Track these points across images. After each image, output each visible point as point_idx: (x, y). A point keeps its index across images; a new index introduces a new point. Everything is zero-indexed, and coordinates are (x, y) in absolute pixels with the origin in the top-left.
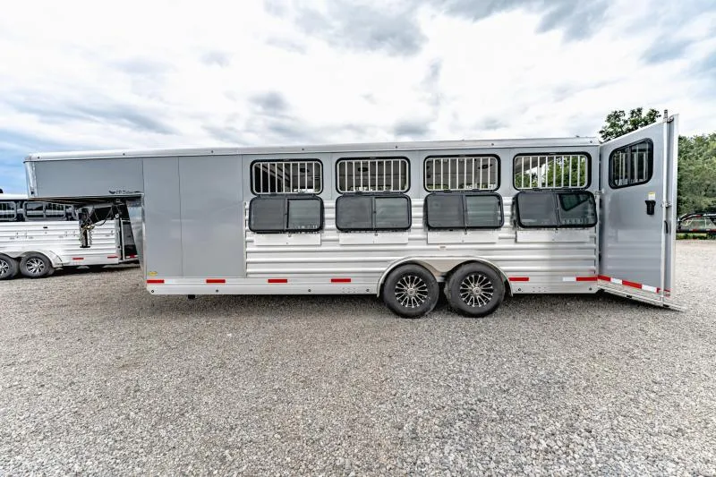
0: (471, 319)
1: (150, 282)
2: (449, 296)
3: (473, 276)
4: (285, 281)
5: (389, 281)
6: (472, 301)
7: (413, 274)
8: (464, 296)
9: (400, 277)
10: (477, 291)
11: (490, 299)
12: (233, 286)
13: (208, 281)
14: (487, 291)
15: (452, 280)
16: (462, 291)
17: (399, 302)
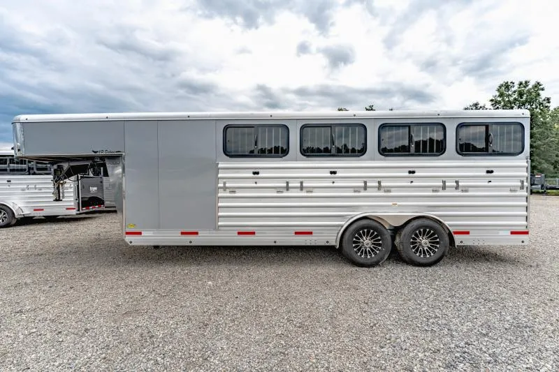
0: (420, 268)
1: (127, 233)
2: (400, 247)
3: (422, 230)
4: (253, 233)
5: (347, 234)
6: (420, 252)
7: (369, 228)
8: (414, 248)
9: (357, 231)
10: (426, 243)
11: (436, 250)
12: (205, 237)
13: (183, 233)
14: (434, 243)
15: (403, 233)
16: (413, 243)
17: (357, 253)
